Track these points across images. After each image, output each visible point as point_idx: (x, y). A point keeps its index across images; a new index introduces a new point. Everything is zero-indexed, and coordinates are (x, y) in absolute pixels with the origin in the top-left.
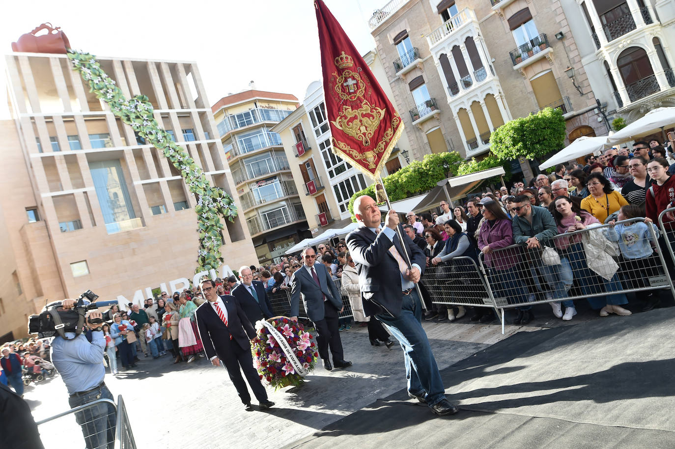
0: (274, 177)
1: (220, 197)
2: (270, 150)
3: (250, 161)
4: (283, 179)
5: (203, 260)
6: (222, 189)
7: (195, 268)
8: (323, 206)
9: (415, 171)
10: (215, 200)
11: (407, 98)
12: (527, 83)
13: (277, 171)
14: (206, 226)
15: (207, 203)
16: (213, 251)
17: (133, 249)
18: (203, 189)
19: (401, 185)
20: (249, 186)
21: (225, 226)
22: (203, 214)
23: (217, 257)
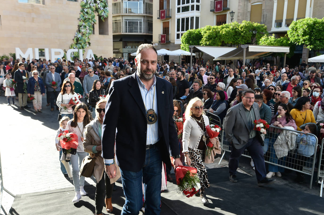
1: (99, 1)
5: (78, 40)
7: (70, 44)
8: (166, 30)
9: (233, 29)
10: (95, 2)
14: (85, 18)
15: (89, 2)
16: (85, 36)
17: (33, 18)
19: (220, 36)
21: (97, 22)
22: (85, 9)
23: (86, 41)
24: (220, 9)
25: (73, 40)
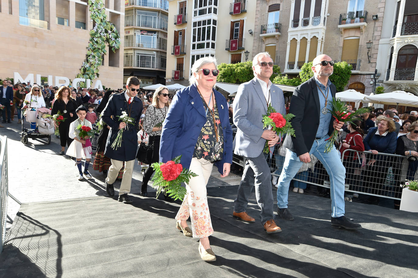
0: (155, 32)
1: (111, 31)
2: (158, 11)
3: (141, 13)
4: (161, 36)
5: (85, 70)
6: (114, 25)
7: (77, 74)
8: (180, 66)
9: (247, 68)
10: (106, 31)
11: (264, 15)
12: (342, 40)
13: (158, 28)
14: (94, 47)
15: (100, 31)
16: (94, 67)
17: (36, 43)
18: (100, 20)
19: (235, 74)
20: (134, 30)
21: (107, 52)
22: (95, 38)
23: (95, 72)
24: (235, 48)
25: (80, 70)
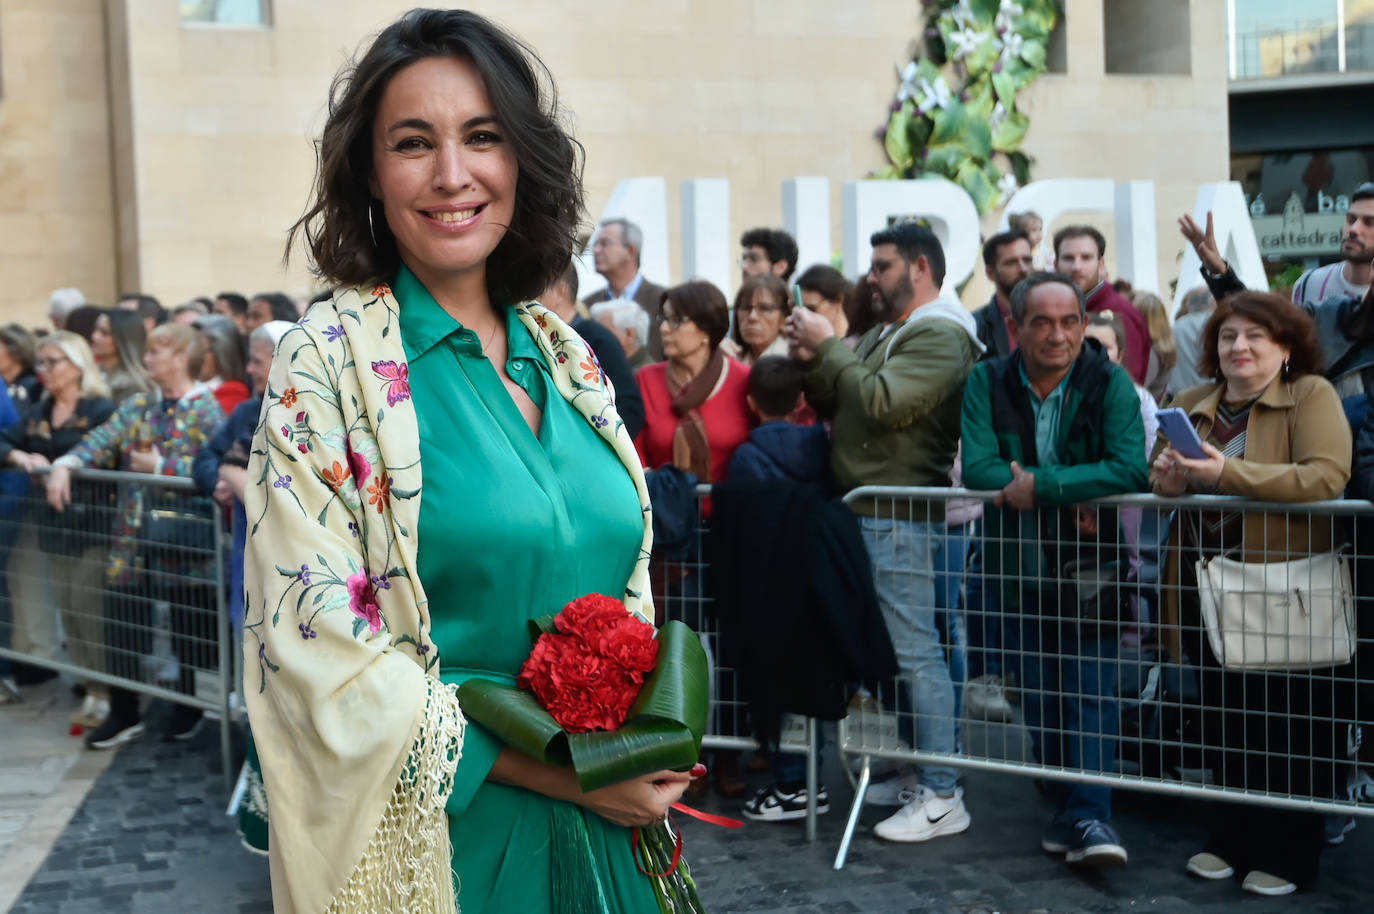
5: (922, 133)
16: (986, 94)
23: (999, 141)
25: (882, 136)
